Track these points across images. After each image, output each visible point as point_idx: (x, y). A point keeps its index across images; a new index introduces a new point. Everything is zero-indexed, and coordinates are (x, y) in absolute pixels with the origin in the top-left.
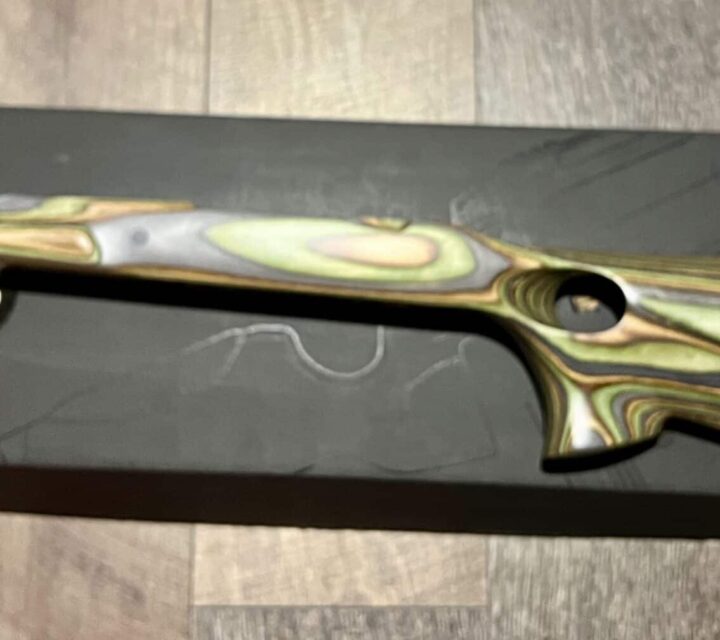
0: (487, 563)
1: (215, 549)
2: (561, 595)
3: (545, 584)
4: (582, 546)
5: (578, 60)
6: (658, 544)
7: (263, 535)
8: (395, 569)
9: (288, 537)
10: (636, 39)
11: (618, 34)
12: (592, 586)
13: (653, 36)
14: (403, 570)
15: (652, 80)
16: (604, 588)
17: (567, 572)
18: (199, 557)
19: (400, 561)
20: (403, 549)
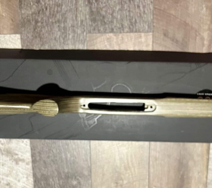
0: (87, 44)
1: (147, 45)
2: (71, 37)
3: (74, 39)
4: (66, 48)
5: (69, 155)
6: (49, 49)
7: (137, 48)
8: (107, 42)
9: (131, 48)
10: (56, 160)
11: (60, 161)
12: (64, 39)
13: (52, 161)
14: (106, 41)
15: (52, 151)
16: (61, 39)
17: (69, 42)
18: (151, 43)
19: (106, 44)
20: (106, 46)
